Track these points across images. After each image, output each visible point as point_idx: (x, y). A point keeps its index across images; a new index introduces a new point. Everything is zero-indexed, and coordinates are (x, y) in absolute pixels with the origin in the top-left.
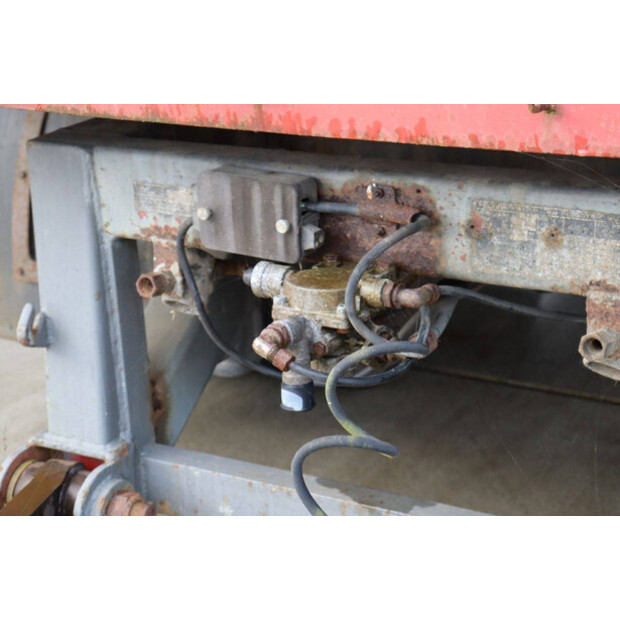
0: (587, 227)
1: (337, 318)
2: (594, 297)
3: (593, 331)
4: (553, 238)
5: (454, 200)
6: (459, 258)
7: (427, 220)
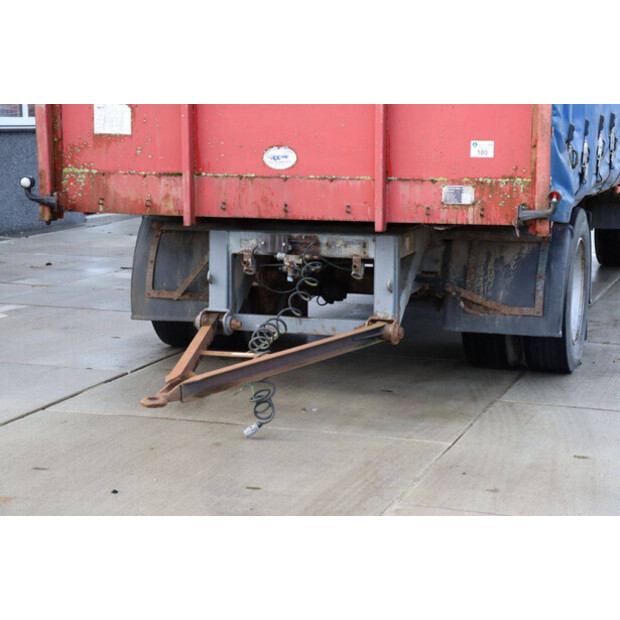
0: (353, 243)
1: (300, 261)
2: (354, 258)
3: (354, 264)
4: (345, 246)
5: (324, 239)
6: (325, 252)
7: (318, 244)
